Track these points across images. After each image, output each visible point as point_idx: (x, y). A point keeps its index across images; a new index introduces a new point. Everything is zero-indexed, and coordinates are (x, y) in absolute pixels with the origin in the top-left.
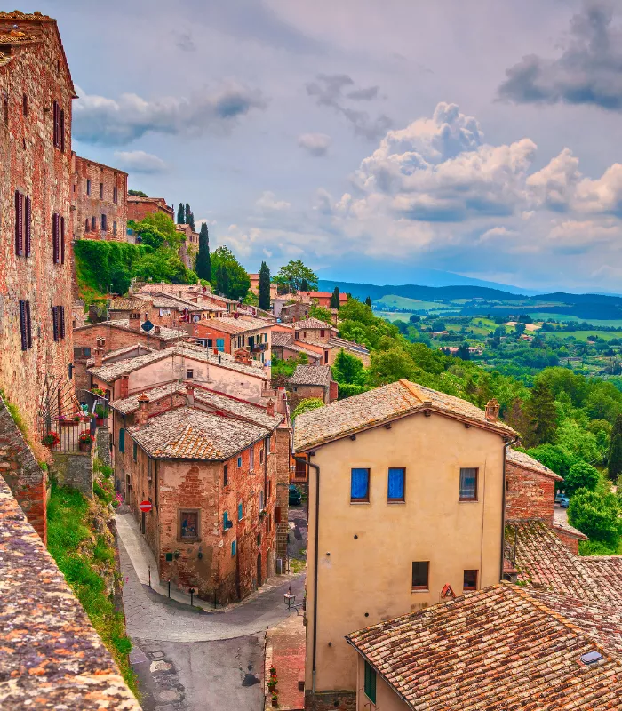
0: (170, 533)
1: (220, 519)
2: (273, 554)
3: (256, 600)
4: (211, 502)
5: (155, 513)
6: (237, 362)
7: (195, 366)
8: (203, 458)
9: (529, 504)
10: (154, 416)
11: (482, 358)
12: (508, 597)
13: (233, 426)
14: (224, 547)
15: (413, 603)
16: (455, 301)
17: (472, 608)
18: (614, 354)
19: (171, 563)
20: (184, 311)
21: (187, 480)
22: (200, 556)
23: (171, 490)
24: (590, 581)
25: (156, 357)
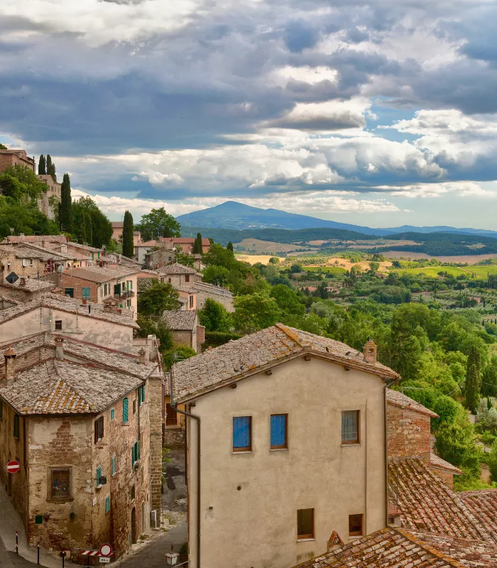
0: (40, 493)
1: (93, 475)
2: (148, 508)
3: (131, 559)
4: (84, 459)
5: (23, 473)
6: (107, 312)
7: (63, 317)
8: (75, 412)
9: (406, 442)
10: (22, 371)
11: (339, 297)
12: (397, 542)
13: (105, 378)
14: (98, 504)
15: (300, 553)
16: (312, 243)
17: (361, 555)
18: (463, 288)
19: (40, 526)
20: (49, 262)
21: (58, 437)
22: (72, 516)
23: (41, 447)
24: (471, 517)
25: (22, 310)
